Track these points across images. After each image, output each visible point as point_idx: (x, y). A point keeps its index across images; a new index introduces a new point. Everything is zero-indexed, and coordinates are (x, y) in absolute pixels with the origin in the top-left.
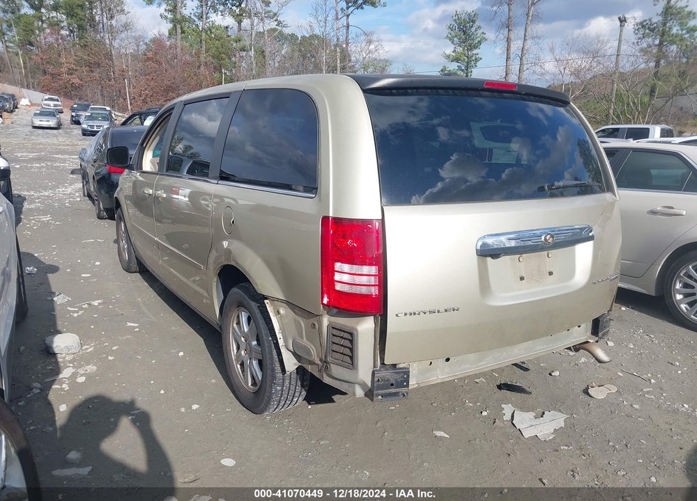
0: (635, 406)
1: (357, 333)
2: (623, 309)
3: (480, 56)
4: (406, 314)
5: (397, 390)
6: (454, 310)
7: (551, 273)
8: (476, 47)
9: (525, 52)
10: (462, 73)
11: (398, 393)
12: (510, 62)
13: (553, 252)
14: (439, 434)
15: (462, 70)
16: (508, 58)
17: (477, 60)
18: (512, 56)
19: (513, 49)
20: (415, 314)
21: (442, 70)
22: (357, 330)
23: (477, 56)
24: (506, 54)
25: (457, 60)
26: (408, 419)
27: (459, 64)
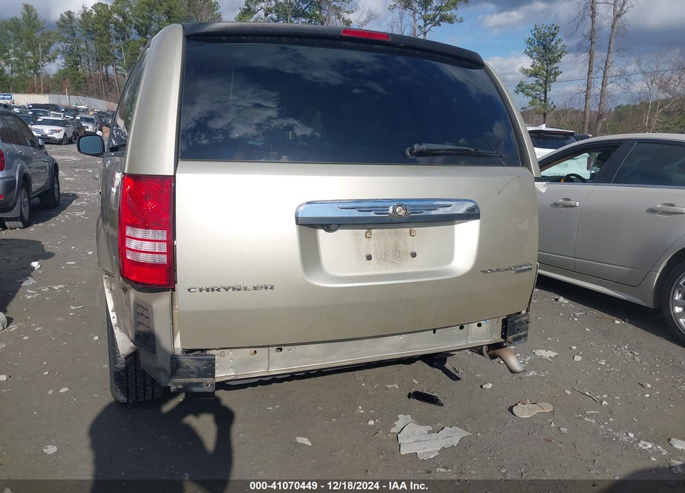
0: (562, 429)
1: (152, 311)
2: (617, 322)
3: (560, 70)
4: (201, 290)
5: (200, 380)
6: (266, 288)
7: (414, 255)
8: (555, 61)
9: (609, 64)
10: (540, 88)
11: (202, 383)
12: (592, 75)
13: (419, 230)
14: (300, 440)
15: (541, 85)
16: (590, 72)
17: (556, 74)
18: (594, 69)
19: (595, 61)
20: (213, 290)
21: (519, 86)
22: (151, 307)
23: (557, 70)
24: (588, 68)
25: (535, 74)
26: (278, 421)
27: (537, 79)
